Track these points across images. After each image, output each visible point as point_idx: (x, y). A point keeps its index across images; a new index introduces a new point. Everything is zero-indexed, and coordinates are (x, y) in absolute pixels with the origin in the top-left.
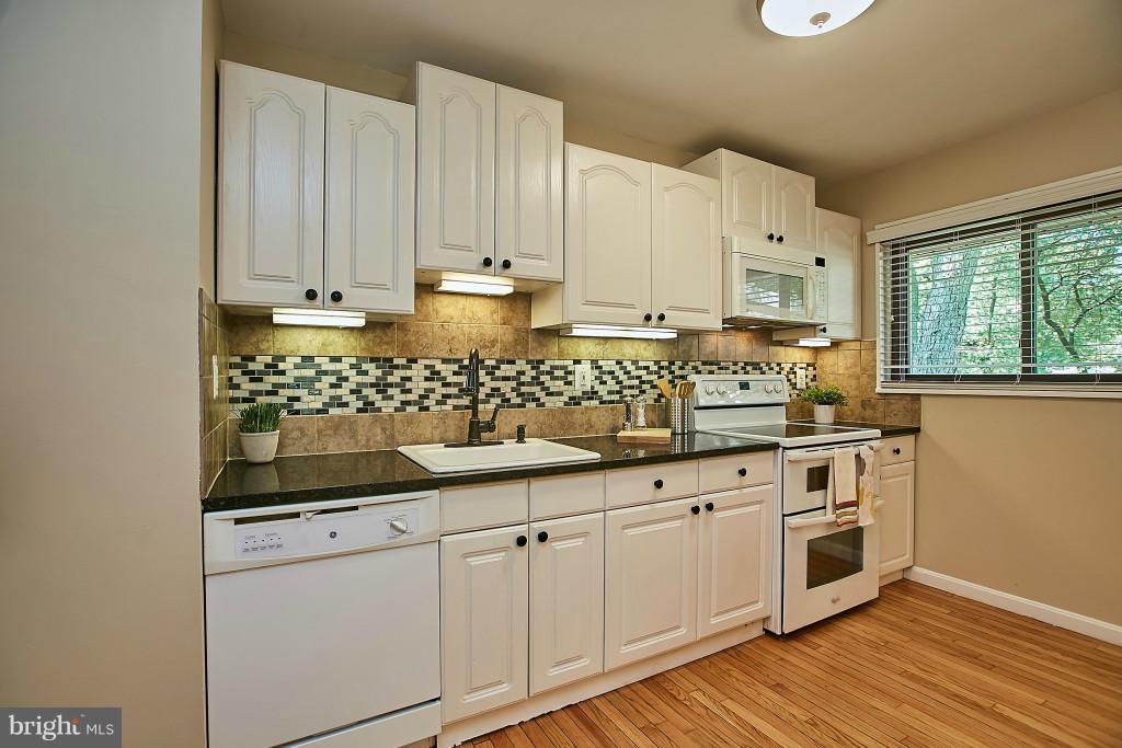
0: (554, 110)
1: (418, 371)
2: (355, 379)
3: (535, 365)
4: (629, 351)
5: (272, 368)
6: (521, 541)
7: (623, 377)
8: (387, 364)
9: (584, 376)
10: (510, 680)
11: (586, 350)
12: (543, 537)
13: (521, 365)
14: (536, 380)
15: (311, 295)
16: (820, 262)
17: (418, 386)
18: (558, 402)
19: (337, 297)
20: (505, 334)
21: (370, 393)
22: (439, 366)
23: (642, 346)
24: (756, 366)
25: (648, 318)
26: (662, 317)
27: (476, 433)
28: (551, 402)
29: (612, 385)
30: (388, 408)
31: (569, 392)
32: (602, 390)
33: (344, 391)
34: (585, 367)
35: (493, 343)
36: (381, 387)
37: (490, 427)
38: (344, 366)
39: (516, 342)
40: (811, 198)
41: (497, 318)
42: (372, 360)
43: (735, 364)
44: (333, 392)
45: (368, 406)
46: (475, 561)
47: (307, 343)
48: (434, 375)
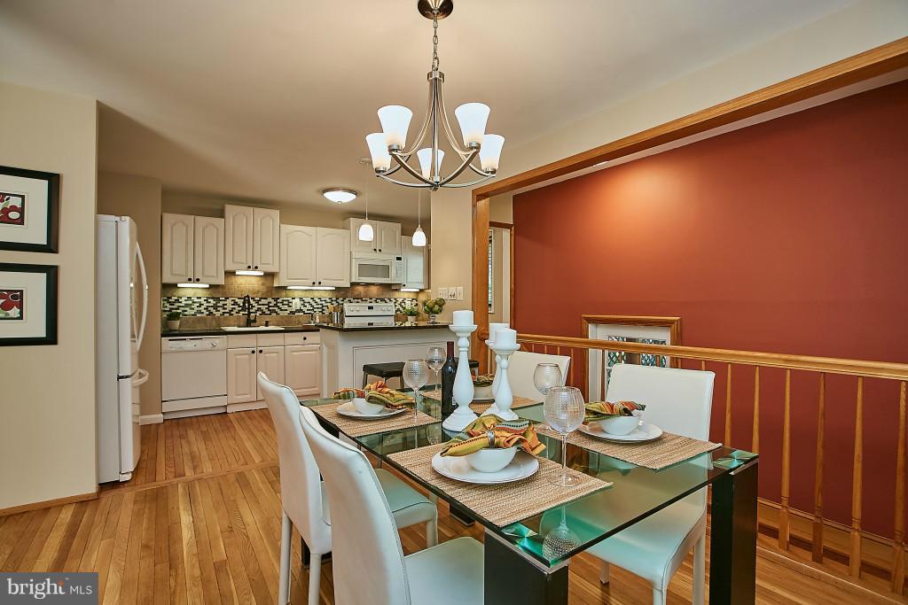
0: (276, 214)
1: (229, 302)
2: (206, 304)
3: (276, 299)
4: (317, 294)
5: (177, 301)
6: (253, 352)
7: (314, 304)
8: (218, 300)
9: (296, 304)
10: (250, 394)
11: (296, 294)
12: (261, 351)
13: (270, 300)
14: (276, 305)
15: (190, 280)
16: (399, 259)
17: (229, 307)
18: (286, 313)
19: (198, 280)
20: (263, 289)
21: (211, 309)
22: (237, 300)
23: (323, 292)
24: (382, 300)
25: (314, 283)
26: (320, 283)
27: (249, 323)
28: (282, 313)
29: (309, 307)
30: (218, 314)
31: (290, 309)
32: (305, 309)
33: (202, 308)
34: (297, 300)
35: (258, 292)
36: (215, 307)
37: (255, 321)
38: (202, 300)
39: (268, 292)
40: (399, 232)
41: (260, 283)
42: (212, 298)
43: (371, 299)
44: (198, 309)
45: (211, 313)
46: (238, 357)
47: (189, 293)
48: (235, 303)
